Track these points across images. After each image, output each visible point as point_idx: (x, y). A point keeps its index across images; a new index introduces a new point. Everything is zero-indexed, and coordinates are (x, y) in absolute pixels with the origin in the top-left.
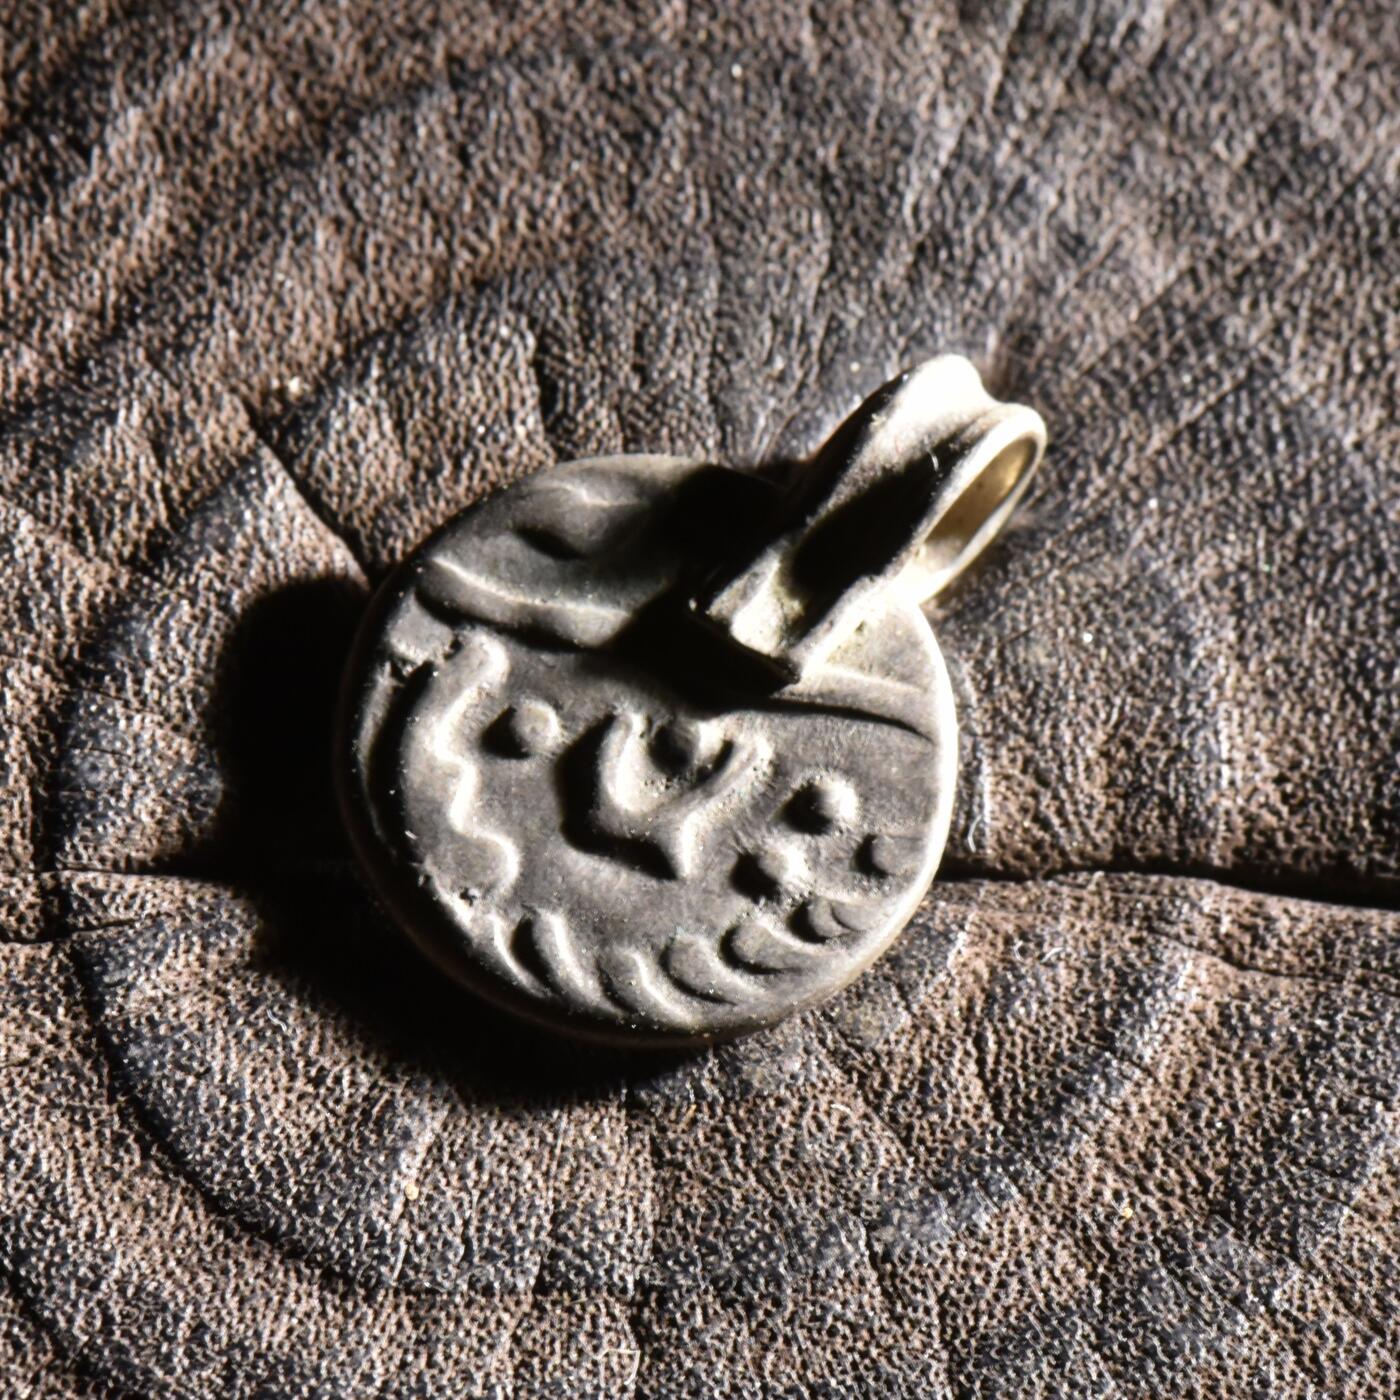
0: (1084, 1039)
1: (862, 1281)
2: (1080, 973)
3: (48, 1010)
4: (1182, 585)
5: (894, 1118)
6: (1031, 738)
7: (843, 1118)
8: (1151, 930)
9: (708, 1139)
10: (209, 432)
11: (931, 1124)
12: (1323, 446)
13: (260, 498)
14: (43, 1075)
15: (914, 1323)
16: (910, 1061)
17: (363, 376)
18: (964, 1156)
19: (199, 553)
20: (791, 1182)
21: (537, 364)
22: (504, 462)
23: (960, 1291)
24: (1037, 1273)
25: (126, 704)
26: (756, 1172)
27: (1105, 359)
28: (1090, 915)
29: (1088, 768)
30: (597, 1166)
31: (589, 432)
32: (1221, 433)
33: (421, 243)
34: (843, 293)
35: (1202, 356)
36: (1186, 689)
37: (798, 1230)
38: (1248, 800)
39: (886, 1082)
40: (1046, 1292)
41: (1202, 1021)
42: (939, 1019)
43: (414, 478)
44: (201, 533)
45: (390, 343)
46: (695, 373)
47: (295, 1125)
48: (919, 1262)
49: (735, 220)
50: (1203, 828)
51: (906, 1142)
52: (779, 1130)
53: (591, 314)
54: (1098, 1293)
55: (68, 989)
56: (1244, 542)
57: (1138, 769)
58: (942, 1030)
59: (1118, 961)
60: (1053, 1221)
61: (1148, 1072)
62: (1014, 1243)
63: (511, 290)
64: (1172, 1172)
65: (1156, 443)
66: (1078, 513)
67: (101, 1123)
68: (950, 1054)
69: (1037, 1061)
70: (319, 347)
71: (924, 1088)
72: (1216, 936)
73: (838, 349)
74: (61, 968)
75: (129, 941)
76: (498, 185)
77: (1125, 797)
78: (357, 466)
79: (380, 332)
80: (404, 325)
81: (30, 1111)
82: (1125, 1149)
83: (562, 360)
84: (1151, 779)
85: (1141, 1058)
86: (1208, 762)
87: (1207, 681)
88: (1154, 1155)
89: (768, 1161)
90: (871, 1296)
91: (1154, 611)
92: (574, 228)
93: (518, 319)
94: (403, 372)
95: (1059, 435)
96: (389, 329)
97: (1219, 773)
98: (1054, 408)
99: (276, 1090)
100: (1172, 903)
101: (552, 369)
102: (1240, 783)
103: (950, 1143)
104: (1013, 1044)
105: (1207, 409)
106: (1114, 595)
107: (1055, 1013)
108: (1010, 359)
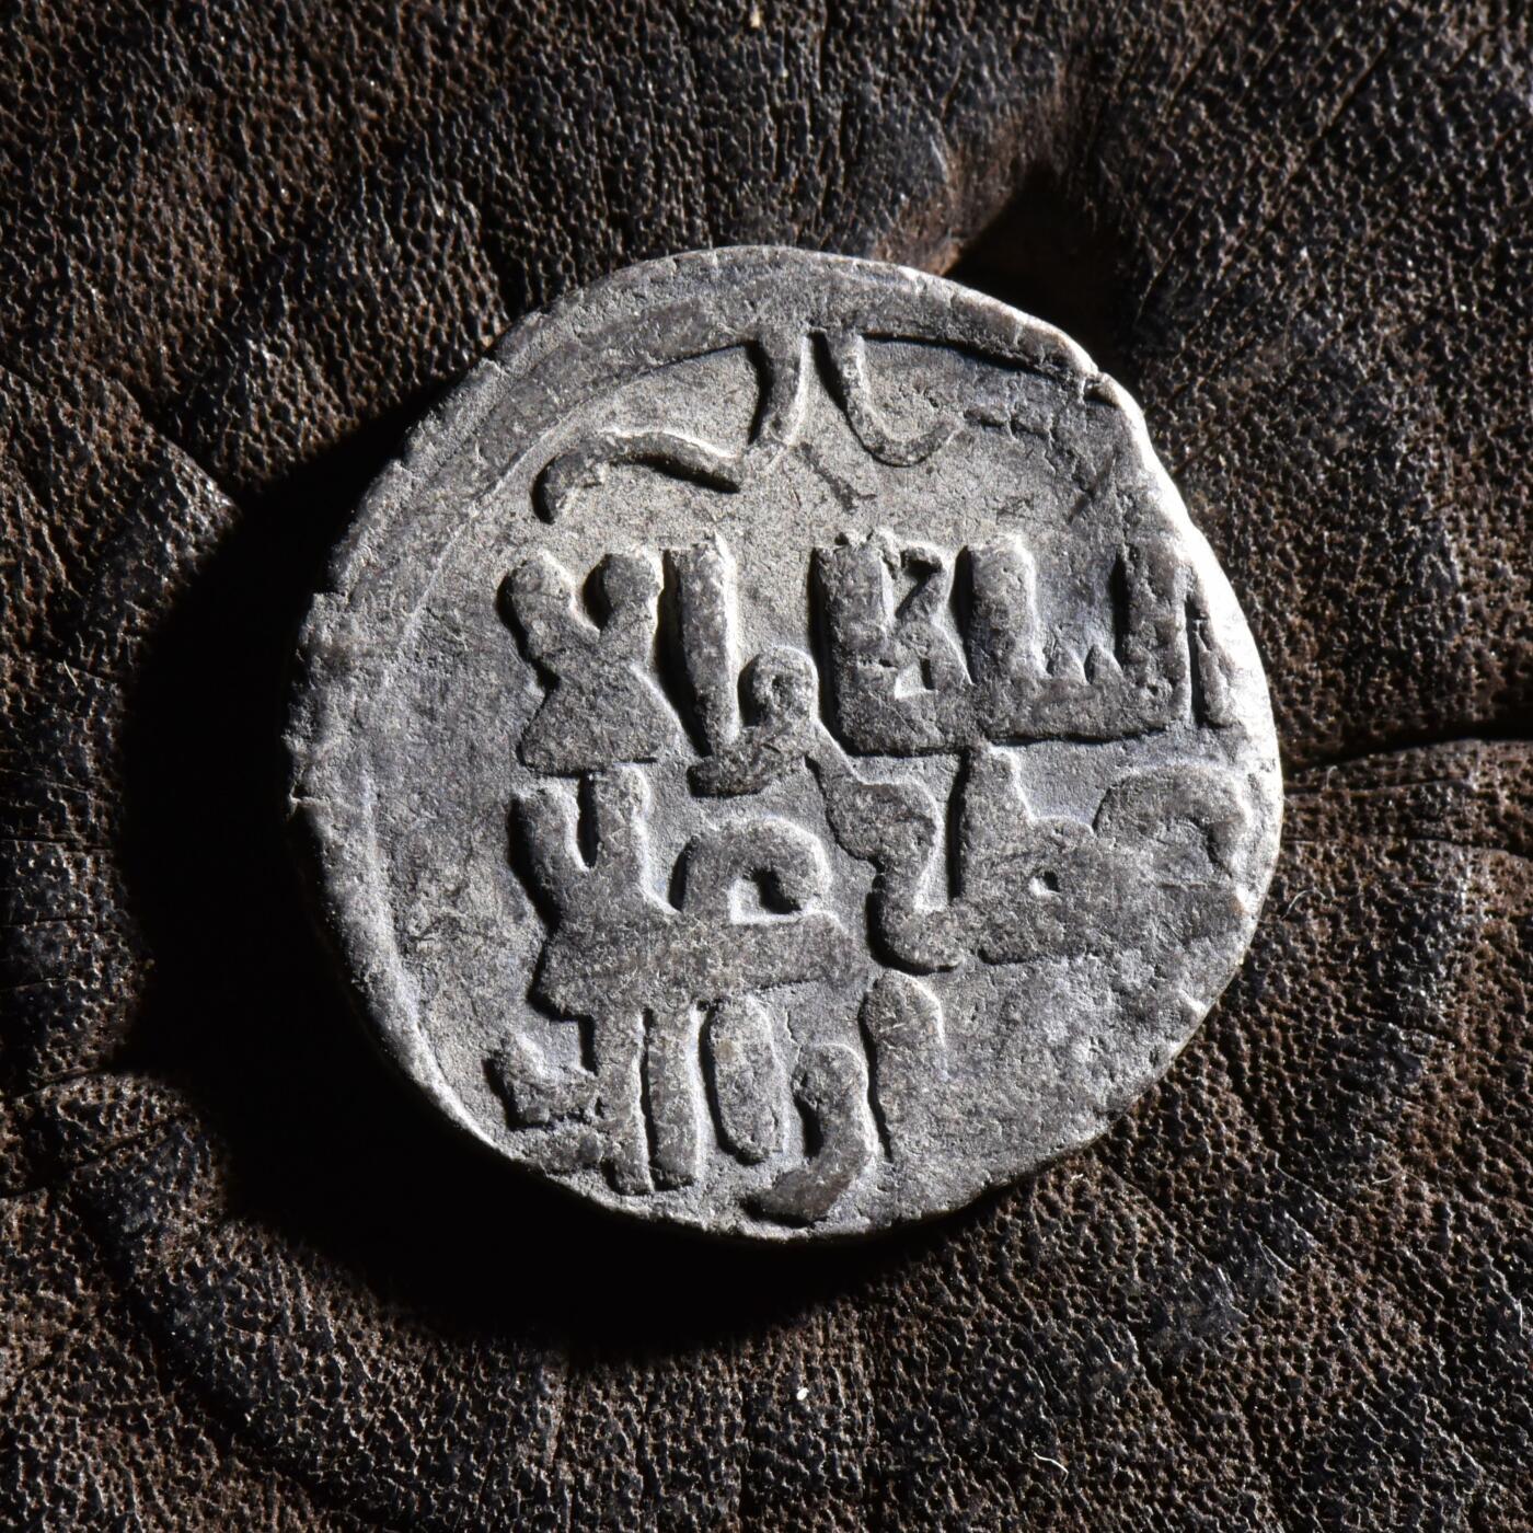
0: (1359, 1012)
1: (1145, 1406)
2: (1335, 919)
3: (62, 1285)
4: (1358, 357)
5: (1141, 1174)
7: (1080, 1190)
8: (1414, 835)
10: (95, 440)
11: (1189, 1171)
12: (1504, 118)
13: (180, 520)
14: (74, 1376)
15: (1221, 1446)
17: (274, 314)
18: (1239, 1206)
19: (118, 616)
20: (1030, 1293)
21: (487, 243)
23: (1269, 1389)
24: (1359, 1342)
25: (71, 846)
26: (984, 1289)
27: (1204, 63)
28: (1332, 832)
29: (1292, 639)
32: (1372, 134)
33: (307, 110)
34: (855, 53)
35: (1326, 33)
36: (1395, 504)
37: (1054, 1356)
38: (1500, 631)
40: (1375, 1365)
41: (1499, 947)
44: (115, 587)
45: (297, 261)
46: (690, 212)
47: (398, 1361)
48: (1211, 1364)
50: (1450, 682)
51: (1163, 1202)
52: (1002, 1224)
53: (544, 162)
54: (1439, 1351)
55: (80, 1251)
56: (1429, 279)
57: (1354, 626)
59: (1378, 890)
60: (1365, 1265)
61: (1445, 1035)
62: (1323, 1308)
63: (435, 153)
64: (1502, 1165)
65: (1292, 166)
66: (1211, 292)
67: (159, 1422)
69: (1304, 1055)
70: (208, 285)
71: (1172, 1126)
72: (1494, 821)
73: (863, 136)
74: (67, 1225)
75: (146, 1169)
77: (1345, 665)
78: (291, 441)
79: (281, 247)
80: (310, 229)
81: (69, 1428)
82: (1437, 1147)
83: (520, 231)
84: (1374, 634)
85: (1434, 1019)
86: (1441, 595)
87: (1417, 484)
88: (1474, 1145)
89: (997, 1270)
90: (1161, 1423)
91: (1333, 406)
92: (497, 41)
93: (452, 189)
94: (322, 298)
95: (1167, 185)
96: (292, 240)
97: (1457, 606)
98: (1154, 147)
99: (367, 1322)
100: (1431, 790)
101: (510, 246)
102: (1486, 611)
103: (1218, 1193)
104: (1271, 1038)
105: (1348, 104)
106: (1280, 395)
107: (1314, 983)
108: (1084, 91)
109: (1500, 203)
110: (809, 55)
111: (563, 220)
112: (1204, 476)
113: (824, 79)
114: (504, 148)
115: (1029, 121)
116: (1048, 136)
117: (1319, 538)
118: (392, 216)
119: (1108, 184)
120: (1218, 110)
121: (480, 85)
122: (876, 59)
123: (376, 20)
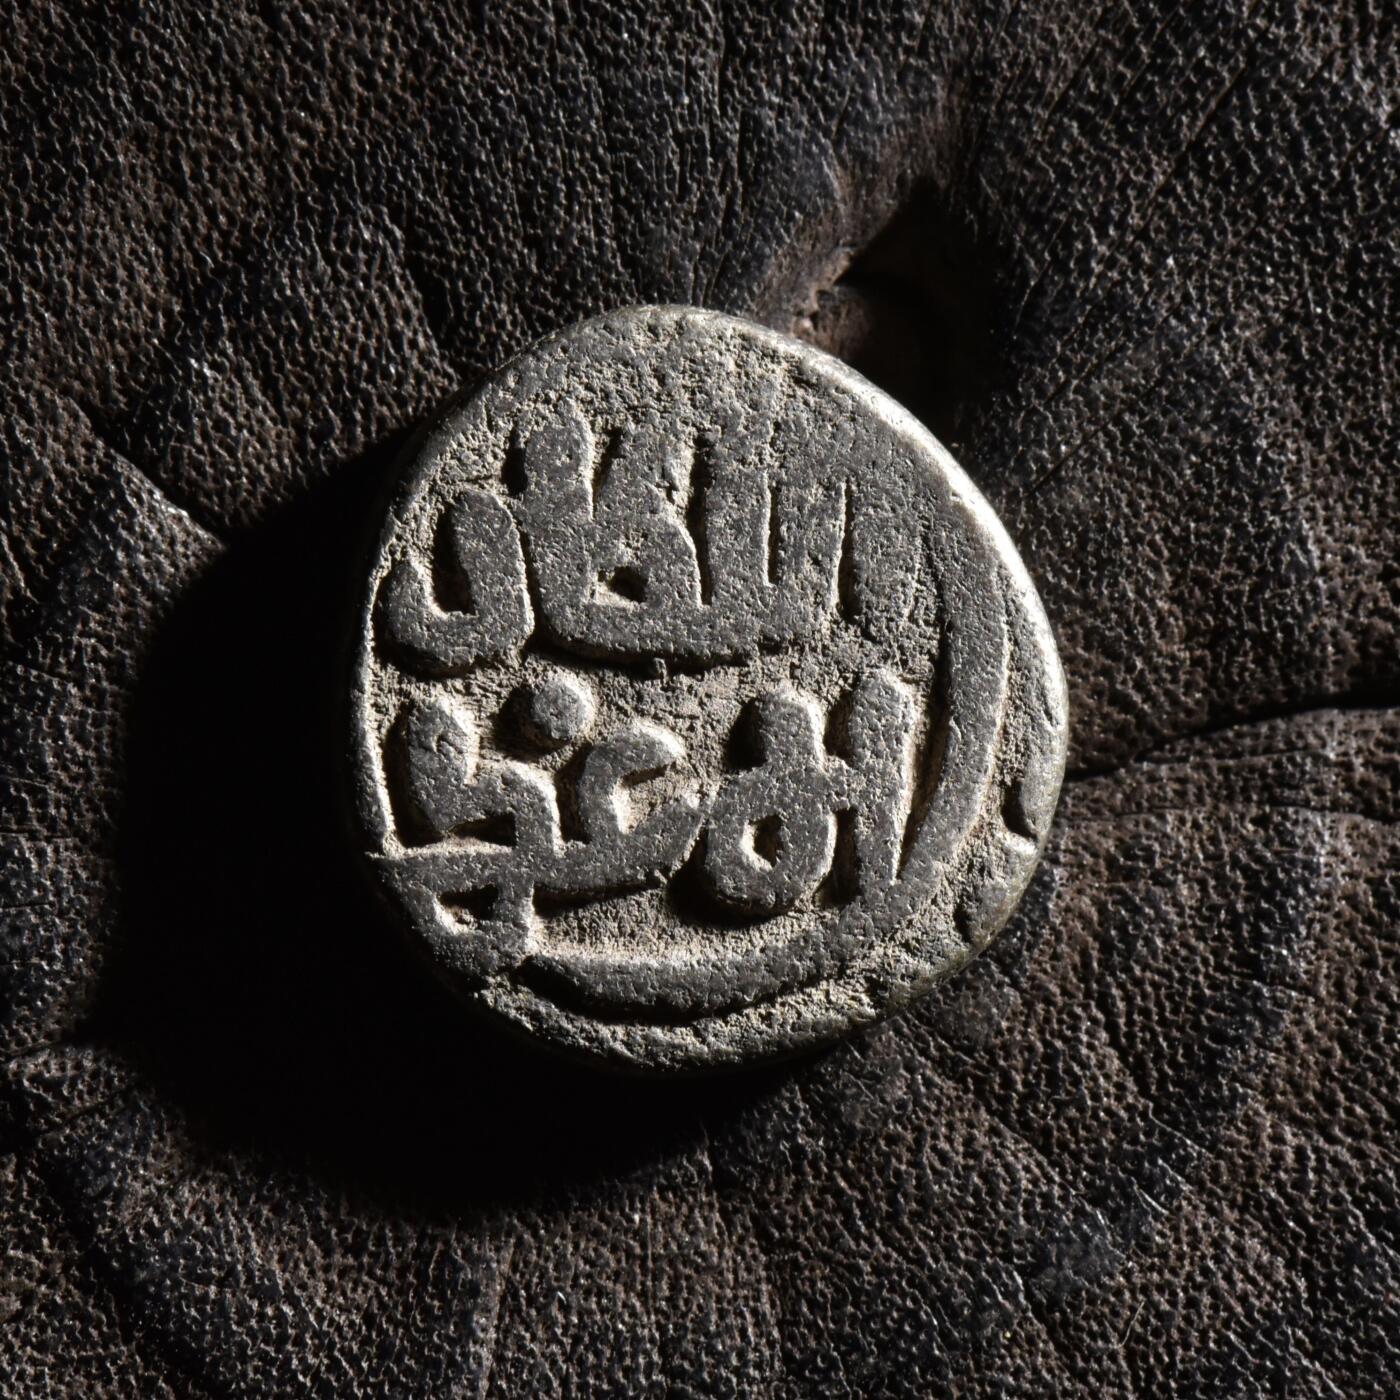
0: (1225, 971)
1: (1031, 1341)
2: (1203, 883)
3: (30, 1245)
4: (1220, 356)
5: (1026, 1125)
6: (1088, 604)
7: (969, 1141)
8: (1275, 802)
9: (817, 1204)
10: (48, 456)
11: (1069, 1121)
12: (1356, 130)
13: (130, 529)
14: (42, 1328)
15: (1101, 1376)
16: (1031, 1048)
17: (214, 333)
18: (1118, 1156)
19: (73, 621)
20: (924, 1237)
21: (411, 263)
22: (402, 402)
24: (1228, 1278)
25: (33, 836)
26: (881, 1233)
27: (1076, 83)
28: (1200, 800)
29: (1162, 623)
30: (697, 1269)
31: (493, 339)
32: (1233, 148)
33: (242, 140)
34: (751, 80)
35: (1190, 53)
36: (1257, 495)
37: (946, 1296)
38: (1354, 612)
39: (1007, 1083)
40: (1243, 1299)
41: (1355, 907)
42: (1054, 988)
43: (300, 447)
44: (71, 593)
45: (235, 284)
46: (600, 232)
47: (343, 1309)
48: (1091, 1300)
49: (605, 16)
50: (1309, 659)
51: (1046, 1150)
52: (898, 1174)
53: (463, 187)
54: (1302, 1284)
55: (47, 1213)
56: (1286, 283)
57: (1219, 610)
58: (1059, 1000)
59: (1242, 856)
60: (1232, 1205)
61: (1306, 990)
62: (1194, 1247)
63: (362, 180)
64: (1359, 1110)
65: (1160, 178)
66: (1085, 300)
67: (121, 1370)
68: (1075, 1028)
69: (1175, 1011)
70: (153, 307)
71: (1053, 1079)
72: (1349, 788)
73: (761, 158)
74: (34, 1189)
75: (106, 1136)
76: (316, 41)
77: (1211, 646)
78: (232, 452)
79: (220, 270)
80: (246, 253)
81: (39, 1377)
82: (1298, 1094)
83: (442, 252)
84: (1238, 618)
85: (1294, 976)
86: (1299, 581)
87: (1278, 477)
88: (1333, 1092)
89: (893, 1217)
90: (1046, 1355)
91: (1199, 405)
92: (418, 73)
93: (378, 213)
94: (259, 319)
95: (1043, 199)
96: (230, 264)
97: (1314, 589)
98: (1030, 164)
99: (312, 1273)
100: (1291, 760)
101: (432, 265)
102: (1341, 593)
103: (1097, 1141)
104: (1145, 996)
105: (1210, 119)
106: (1149, 396)
107: (1185, 944)
108: (965, 111)
109: (1352, 210)
110: (708, 83)
111: (482, 241)
112: (1079, 474)
113: (723, 105)
114: (426, 175)
115: (913, 140)
116: (932, 153)
117: (1186, 529)
118: (323, 240)
119: (987, 198)
120: (1090, 129)
121: (403, 115)
122: (771, 85)
123: (305, 56)
